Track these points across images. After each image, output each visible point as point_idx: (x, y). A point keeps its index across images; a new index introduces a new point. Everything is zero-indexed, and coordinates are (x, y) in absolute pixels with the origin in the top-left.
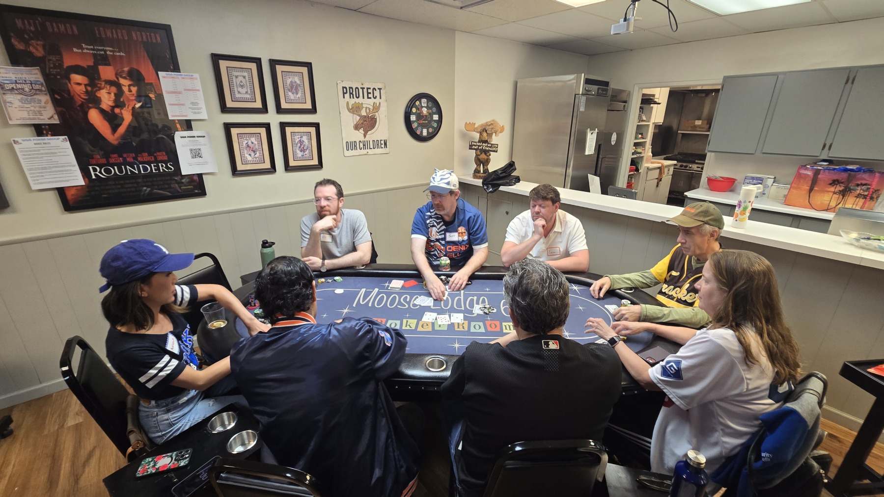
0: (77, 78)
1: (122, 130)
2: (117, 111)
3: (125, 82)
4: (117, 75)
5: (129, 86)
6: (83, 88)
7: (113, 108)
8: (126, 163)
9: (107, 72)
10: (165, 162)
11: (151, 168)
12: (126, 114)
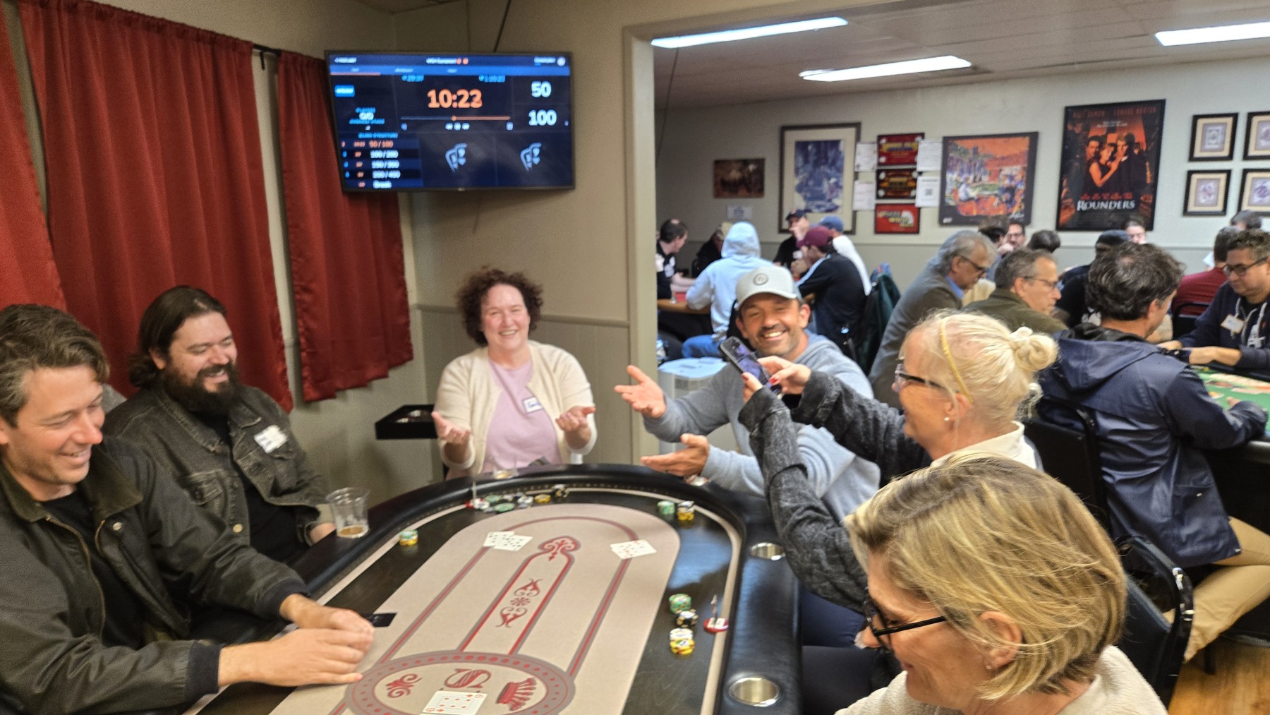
0: (1094, 144)
1: (1107, 177)
2: (1109, 163)
3: (1120, 143)
4: (1119, 138)
5: (1123, 146)
6: (1093, 150)
7: (1107, 162)
8: (1102, 200)
9: (1112, 138)
10: (1130, 200)
11: (1118, 205)
12: (1114, 166)
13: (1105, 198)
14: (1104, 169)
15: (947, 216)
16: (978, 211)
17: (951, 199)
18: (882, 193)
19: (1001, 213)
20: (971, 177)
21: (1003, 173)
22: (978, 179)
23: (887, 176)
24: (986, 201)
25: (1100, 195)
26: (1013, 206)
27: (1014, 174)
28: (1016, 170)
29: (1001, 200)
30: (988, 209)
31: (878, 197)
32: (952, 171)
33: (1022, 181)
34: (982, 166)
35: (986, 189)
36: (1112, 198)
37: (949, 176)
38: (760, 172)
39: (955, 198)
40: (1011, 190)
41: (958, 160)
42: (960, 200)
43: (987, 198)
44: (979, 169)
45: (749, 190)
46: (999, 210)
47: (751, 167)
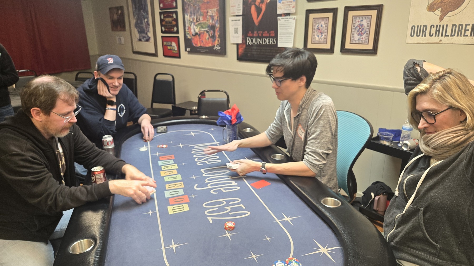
1: (260, 17)
7: (260, 3)
8: (259, 37)
10: (273, 38)
11: (267, 41)
12: (264, 7)
13: (260, 35)
14: (259, 10)
15: (188, 47)
16: (200, 44)
17: (188, 34)
18: (163, 29)
19: (210, 45)
20: (195, 17)
21: (209, 14)
22: (198, 20)
23: (164, 17)
24: (203, 36)
25: (257, 33)
26: (215, 40)
27: (213, 15)
28: (213, 12)
29: (209, 35)
30: (204, 41)
31: (162, 32)
32: (187, 13)
33: (217, 20)
34: (199, 9)
35: (202, 27)
36: (264, 35)
37: (186, 16)
38: (122, 14)
39: (190, 33)
40: (213, 27)
41: (189, 6)
42: (192, 35)
43: (204, 33)
44: (198, 12)
45: (121, 27)
46: (209, 43)
47: (120, 12)
